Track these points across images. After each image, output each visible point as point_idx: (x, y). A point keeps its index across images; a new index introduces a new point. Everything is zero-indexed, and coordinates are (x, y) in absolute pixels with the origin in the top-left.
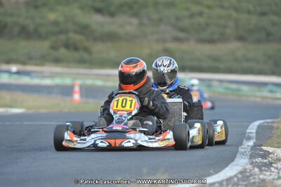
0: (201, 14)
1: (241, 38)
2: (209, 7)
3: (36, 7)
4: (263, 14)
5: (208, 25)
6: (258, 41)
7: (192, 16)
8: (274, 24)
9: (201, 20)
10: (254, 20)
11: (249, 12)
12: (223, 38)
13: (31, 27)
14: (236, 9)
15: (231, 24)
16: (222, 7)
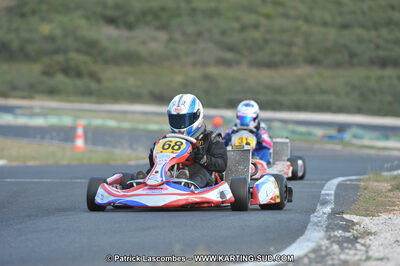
0: (256, 26)
1: (313, 61)
2: (268, 16)
3: (23, 16)
4: (345, 26)
5: (266, 41)
6: (338, 65)
7: (243, 29)
8: (360, 41)
9: (257, 35)
10: (332, 34)
11: (325, 24)
12: (288, 61)
13: (15, 45)
14: (307, 20)
15: (299, 40)
16: (286, 16)
